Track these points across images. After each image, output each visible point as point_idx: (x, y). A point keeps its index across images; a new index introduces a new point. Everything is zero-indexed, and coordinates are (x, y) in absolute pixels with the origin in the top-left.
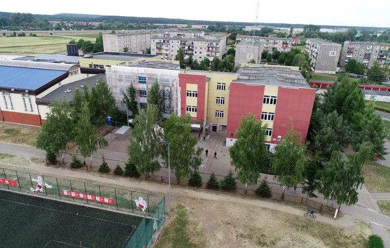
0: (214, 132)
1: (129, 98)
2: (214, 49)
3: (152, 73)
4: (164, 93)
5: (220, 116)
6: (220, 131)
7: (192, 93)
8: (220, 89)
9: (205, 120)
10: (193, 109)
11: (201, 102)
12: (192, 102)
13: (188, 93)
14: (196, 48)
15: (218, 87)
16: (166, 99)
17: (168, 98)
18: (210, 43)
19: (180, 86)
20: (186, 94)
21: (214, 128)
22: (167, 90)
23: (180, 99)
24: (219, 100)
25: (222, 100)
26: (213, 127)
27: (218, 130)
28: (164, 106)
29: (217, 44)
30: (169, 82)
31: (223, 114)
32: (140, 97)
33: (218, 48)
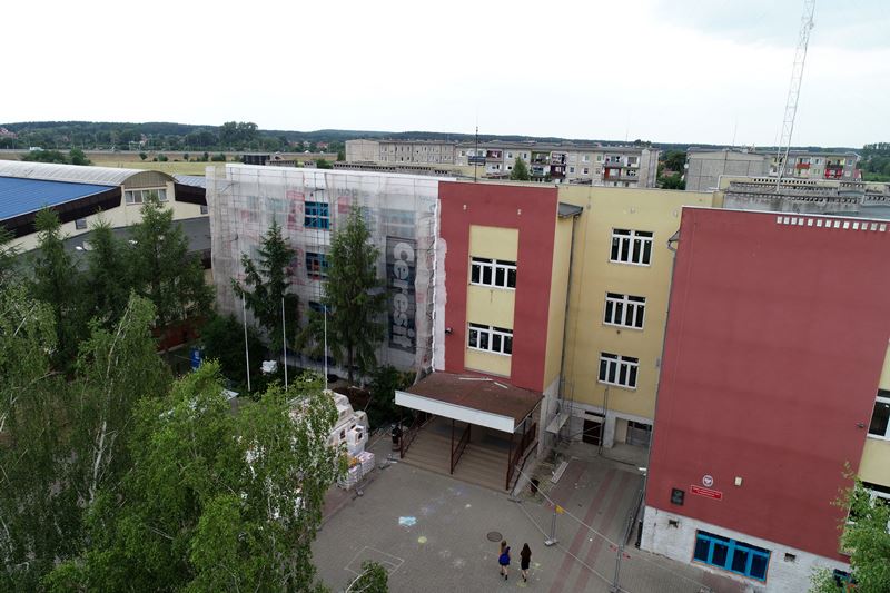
0: (590, 449)
1: (265, 280)
2: (624, 173)
3: (351, 186)
4: (390, 266)
5: (622, 381)
6: (616, 443)
7: (494, 266)
8: (625, 258)
9: (549, 392)
10: (497, 339)
11: (531, 312)
12: (493, 306)
13: (476, 270)
14: (572, 170)
15: (615, 249)
16: (400, 290)
17: (405, 286)
18: (613, 159)
19: (443, 234)
20: (465, 271)
21: (593, 432)
22: (404, 257)
23: (440, 294)
24: (620, 306)
25: (630, 308)
26: (588, 424)
27: (608, 439)
28: (391, 317)
29: (632, 160)
30: (412, 221)
31: (634, 370)
32: (307, 281)
33: (635, 170)
